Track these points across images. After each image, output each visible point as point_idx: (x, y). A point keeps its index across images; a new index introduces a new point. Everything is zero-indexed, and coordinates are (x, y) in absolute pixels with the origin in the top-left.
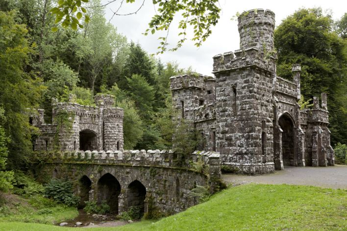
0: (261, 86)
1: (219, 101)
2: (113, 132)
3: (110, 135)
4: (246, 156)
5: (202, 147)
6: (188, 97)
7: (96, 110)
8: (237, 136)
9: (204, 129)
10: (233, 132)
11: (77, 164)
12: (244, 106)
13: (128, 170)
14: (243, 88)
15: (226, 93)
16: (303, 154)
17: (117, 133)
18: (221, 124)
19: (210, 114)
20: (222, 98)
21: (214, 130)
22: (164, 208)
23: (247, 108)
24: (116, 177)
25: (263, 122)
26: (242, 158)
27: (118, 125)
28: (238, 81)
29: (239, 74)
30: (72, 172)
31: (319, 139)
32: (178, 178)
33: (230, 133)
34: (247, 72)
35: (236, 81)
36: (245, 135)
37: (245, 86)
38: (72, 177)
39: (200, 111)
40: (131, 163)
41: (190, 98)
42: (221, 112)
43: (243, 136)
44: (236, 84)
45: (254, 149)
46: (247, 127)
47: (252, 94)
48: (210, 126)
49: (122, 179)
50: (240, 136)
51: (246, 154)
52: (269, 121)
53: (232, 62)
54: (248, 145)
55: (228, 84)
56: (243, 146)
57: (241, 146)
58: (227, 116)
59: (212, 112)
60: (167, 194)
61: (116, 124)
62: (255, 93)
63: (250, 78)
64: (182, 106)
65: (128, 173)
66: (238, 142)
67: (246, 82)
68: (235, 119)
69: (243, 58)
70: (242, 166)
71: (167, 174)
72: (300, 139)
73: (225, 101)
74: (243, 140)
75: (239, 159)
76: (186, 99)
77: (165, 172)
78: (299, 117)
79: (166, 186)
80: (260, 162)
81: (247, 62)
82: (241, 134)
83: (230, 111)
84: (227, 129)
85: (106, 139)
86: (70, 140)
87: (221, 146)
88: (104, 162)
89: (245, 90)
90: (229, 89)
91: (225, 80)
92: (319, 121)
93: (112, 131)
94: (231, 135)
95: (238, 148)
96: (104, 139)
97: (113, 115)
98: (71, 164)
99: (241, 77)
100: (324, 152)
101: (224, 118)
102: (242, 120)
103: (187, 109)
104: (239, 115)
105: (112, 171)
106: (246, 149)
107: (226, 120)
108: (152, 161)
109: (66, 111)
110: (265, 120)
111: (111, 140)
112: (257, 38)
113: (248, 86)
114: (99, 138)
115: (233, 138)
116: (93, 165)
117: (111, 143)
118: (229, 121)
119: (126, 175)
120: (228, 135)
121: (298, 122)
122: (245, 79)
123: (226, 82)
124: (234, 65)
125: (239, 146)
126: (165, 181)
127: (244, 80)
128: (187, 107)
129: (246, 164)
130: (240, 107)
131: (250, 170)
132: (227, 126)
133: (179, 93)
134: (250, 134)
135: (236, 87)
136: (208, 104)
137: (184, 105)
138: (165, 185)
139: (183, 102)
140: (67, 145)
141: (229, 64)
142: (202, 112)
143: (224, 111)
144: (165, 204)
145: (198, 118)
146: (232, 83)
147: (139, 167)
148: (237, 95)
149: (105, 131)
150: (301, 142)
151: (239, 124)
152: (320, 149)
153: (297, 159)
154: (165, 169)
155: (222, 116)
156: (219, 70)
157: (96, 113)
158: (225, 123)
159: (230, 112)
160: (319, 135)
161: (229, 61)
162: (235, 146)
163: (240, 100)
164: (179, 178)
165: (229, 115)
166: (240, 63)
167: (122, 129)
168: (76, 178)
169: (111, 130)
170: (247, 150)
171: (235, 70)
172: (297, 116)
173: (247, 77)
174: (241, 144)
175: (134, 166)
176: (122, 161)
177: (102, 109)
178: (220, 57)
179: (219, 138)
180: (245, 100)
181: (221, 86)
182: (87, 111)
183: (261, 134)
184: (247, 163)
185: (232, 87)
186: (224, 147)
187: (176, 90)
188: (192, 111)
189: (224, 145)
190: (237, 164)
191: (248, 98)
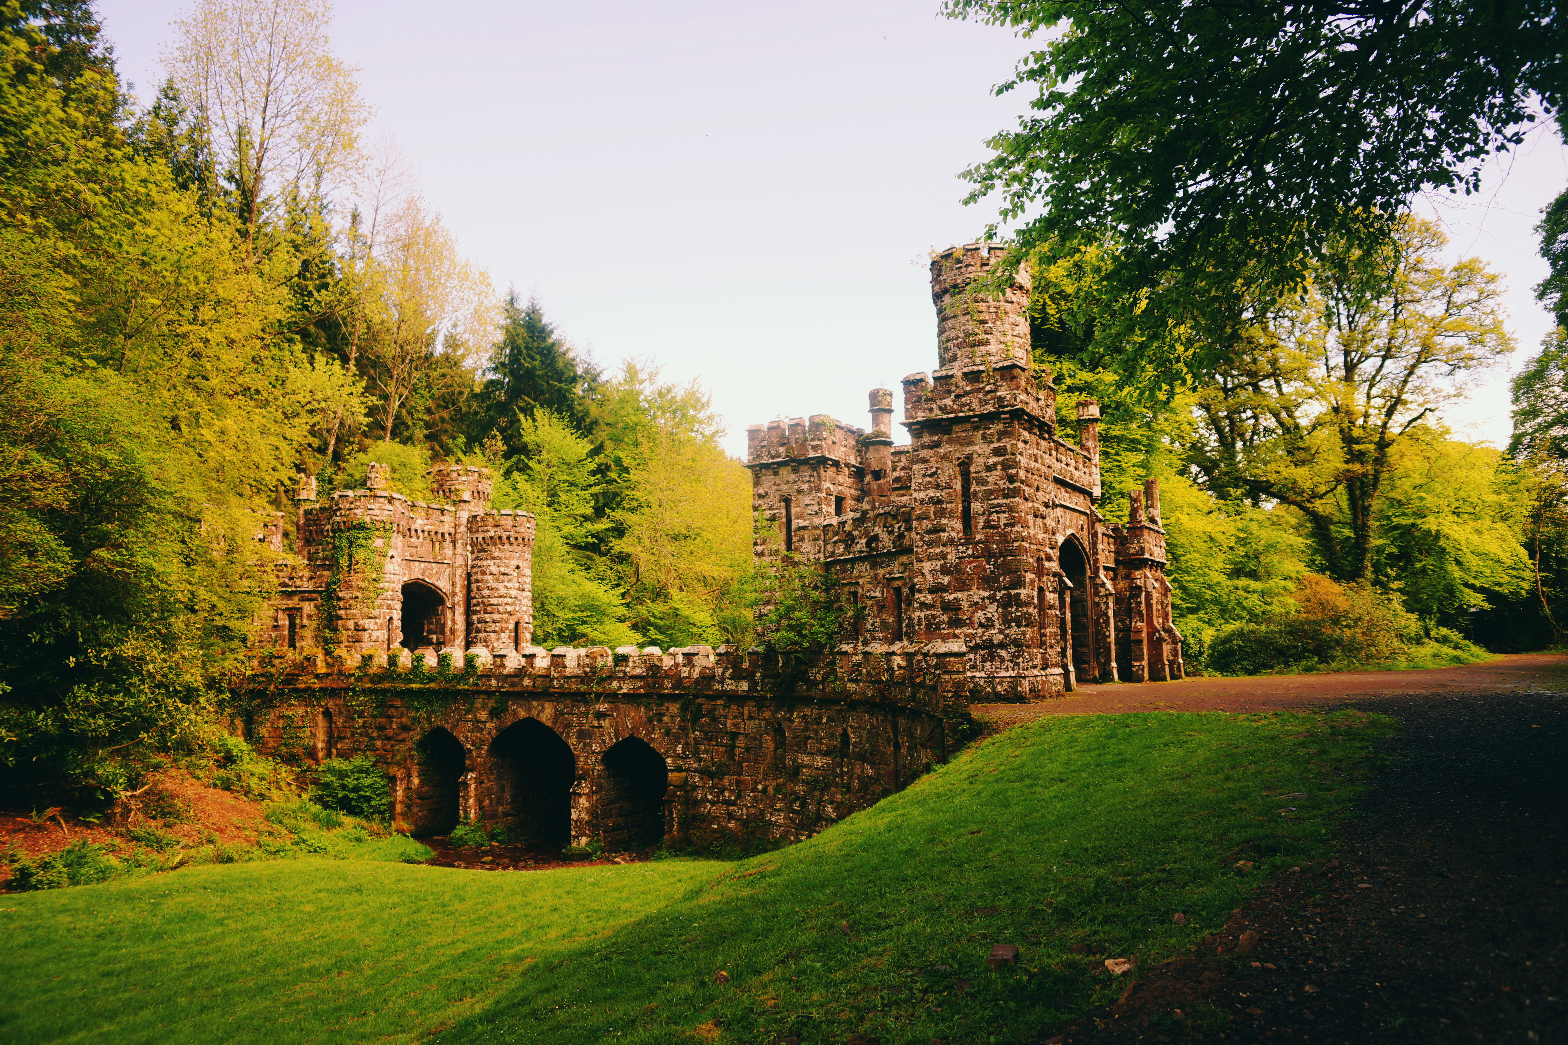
0: (1033, 464)
1: (922, 502)
2: (502, 591)
3: (493, 601)
4: (1003, 653)
5: (855, 631)
6: (806, 487)
7: (447, 518)
8: (976, 599)
9: (861, 581)
10: (963, 586)
11: (411, 690)
12: (995, 516)
13: (603, 707)
14: (989, 468)
15: (943, 480)
16: (1113, 647)
17: (513, 593)
18: (927, 566)
19: (884, 536)
20: (931, 493)
21: (896, 584)
22: (731, 816)
23: (1003, 522)
24: (558, 729)
25: (1039, 560)
26: (992, 657)
27: (518, 567)
28: (976, 448)
29: (976, 428)
30: (390, 717)
31: (1149, 606)
32: (780, 725)
33: (956, 591)
34: (1000, 427)
35: (968, 450)
36: (999, 595)
37: (995, 465)
38: (389, 732)
39: (847, 528)
40: (615, 684)
41: (811, 489)
42: (929, 532)
43: (992, 599)
44: (969, 457)
45: (1024, 633)
46: (1004, 574)
47: (1016, 484)
48: (881, 572)
49: (582, 735)
50: (983, 599)
51: (1002, 645)
52: (1049, 559)
53: (958, 397)
54: (1007, 621)
55: (945, 457)
56: (993, 626)
57: (988, 625)
58: (944, 545)
59: (891, 533)
60: (740, 773)
61: (514, 563)
62: (1022, 482)
63: (1006, 442)
64: (784, 511)
65: (600, 716)
66: (980, 613)
67: (997, 452)
68: (970, 552)
69: (988, 388)
70: (991, 679)
71: (742, 714)
72: (1103, 607)
73: (940, 502)
74: (992, 608)
75: (984, 661)
76: (799, 492)
77: (734, 708)
78: (1100, 547)
79: (737, 751)
80: (1035, 667)
81: (1001, 399)
82: (986, 594)
83: (953, 529)
84: (946, 580)
85: (476, 612)
86: (375, 613)
87: (929, 626)
88: (513, 685)
89: (994, 473)
90: (949, 471)
91: (936, 445)
92: (1147, 556)
93: (500, 586)
94: (959, 595)
95: (980, 630)
96: (469, 612)
97: (504, 535)
98: (384, 691)
99: (984, 437)
100: (1161, 640)
101: (938, 550)
102: (988, 555)
103: (803, 523)
104: (980, 541)
105: (542, 710)
106: (1001, 632)
107: (944, 556)
108: (689, 677)
109: (368, 519)
110: (1043, 555)
111: (496, 616)
112: (990, 325)
113: (1002, 463)
114: (453, 609)
115: (965, 605)
116: (469, 696)
117: (493, 627)
118: (952, 558)
119: (596, 723)
120: (951, 597)
121: (1096, 561)
122: (996, 445)
123: (942, 451)
124: (963, 405)
125: (981, 625)
126: (734, 736)
127: (992, 446)
128: (800, 516)
129: (1003, 674)
130: (981, 520)
131: (1014, 688)
132: (945, 571)
133: (776, 473)
134: (1013, 592)
135: (969, 465)
136: (873, 508)
137: (793, 511)
138: (733, 747)
139: (787, 501)
140: (364, 630)
141: (948, 402)
142: (856, 533)
143: (937, 530)
144: (734, 803)
145: (841, 548)
146: (958, 455)
147: (641, 695)
148: (974, 487)
149: (474, 586)
150: (1106, 615)
151: (980, 566)
152: (1150, 635)
153: (1098, 661)
154: (733, 698)
155: (930, 544)
156: (921, 416)
157: (447, 528)
158: (939, 563)
159: (954, 534)
160: (1149, 596)
161: (949, 392)
162: (971, 625)
163: (982, 502)
164: (785, 725)
165: (951, 541)
166: (980, 400)
167: (528, 580)
168: (404, 735)
169: (494, 585)
170: (1006, 636)
171: (966, 419)
172: (1094, 544)
173: (999, 440)
174: (988, 619)
175: (624, 695)
176: (583, 679)
177: (464, 516)
178: (922, 380)
179: (923, 606)
180: (996, 502)
181: (924, 461)
182: (420, 522)
183: (1035, 594)
184: (1007, 669)
185: (959, 465)
186: (939, 629)
187: (767, 466)
188: (816, 528)
189: (939, 624)
190: (977, 674)
191: (1006, 497)
